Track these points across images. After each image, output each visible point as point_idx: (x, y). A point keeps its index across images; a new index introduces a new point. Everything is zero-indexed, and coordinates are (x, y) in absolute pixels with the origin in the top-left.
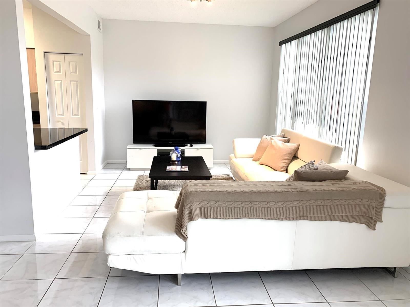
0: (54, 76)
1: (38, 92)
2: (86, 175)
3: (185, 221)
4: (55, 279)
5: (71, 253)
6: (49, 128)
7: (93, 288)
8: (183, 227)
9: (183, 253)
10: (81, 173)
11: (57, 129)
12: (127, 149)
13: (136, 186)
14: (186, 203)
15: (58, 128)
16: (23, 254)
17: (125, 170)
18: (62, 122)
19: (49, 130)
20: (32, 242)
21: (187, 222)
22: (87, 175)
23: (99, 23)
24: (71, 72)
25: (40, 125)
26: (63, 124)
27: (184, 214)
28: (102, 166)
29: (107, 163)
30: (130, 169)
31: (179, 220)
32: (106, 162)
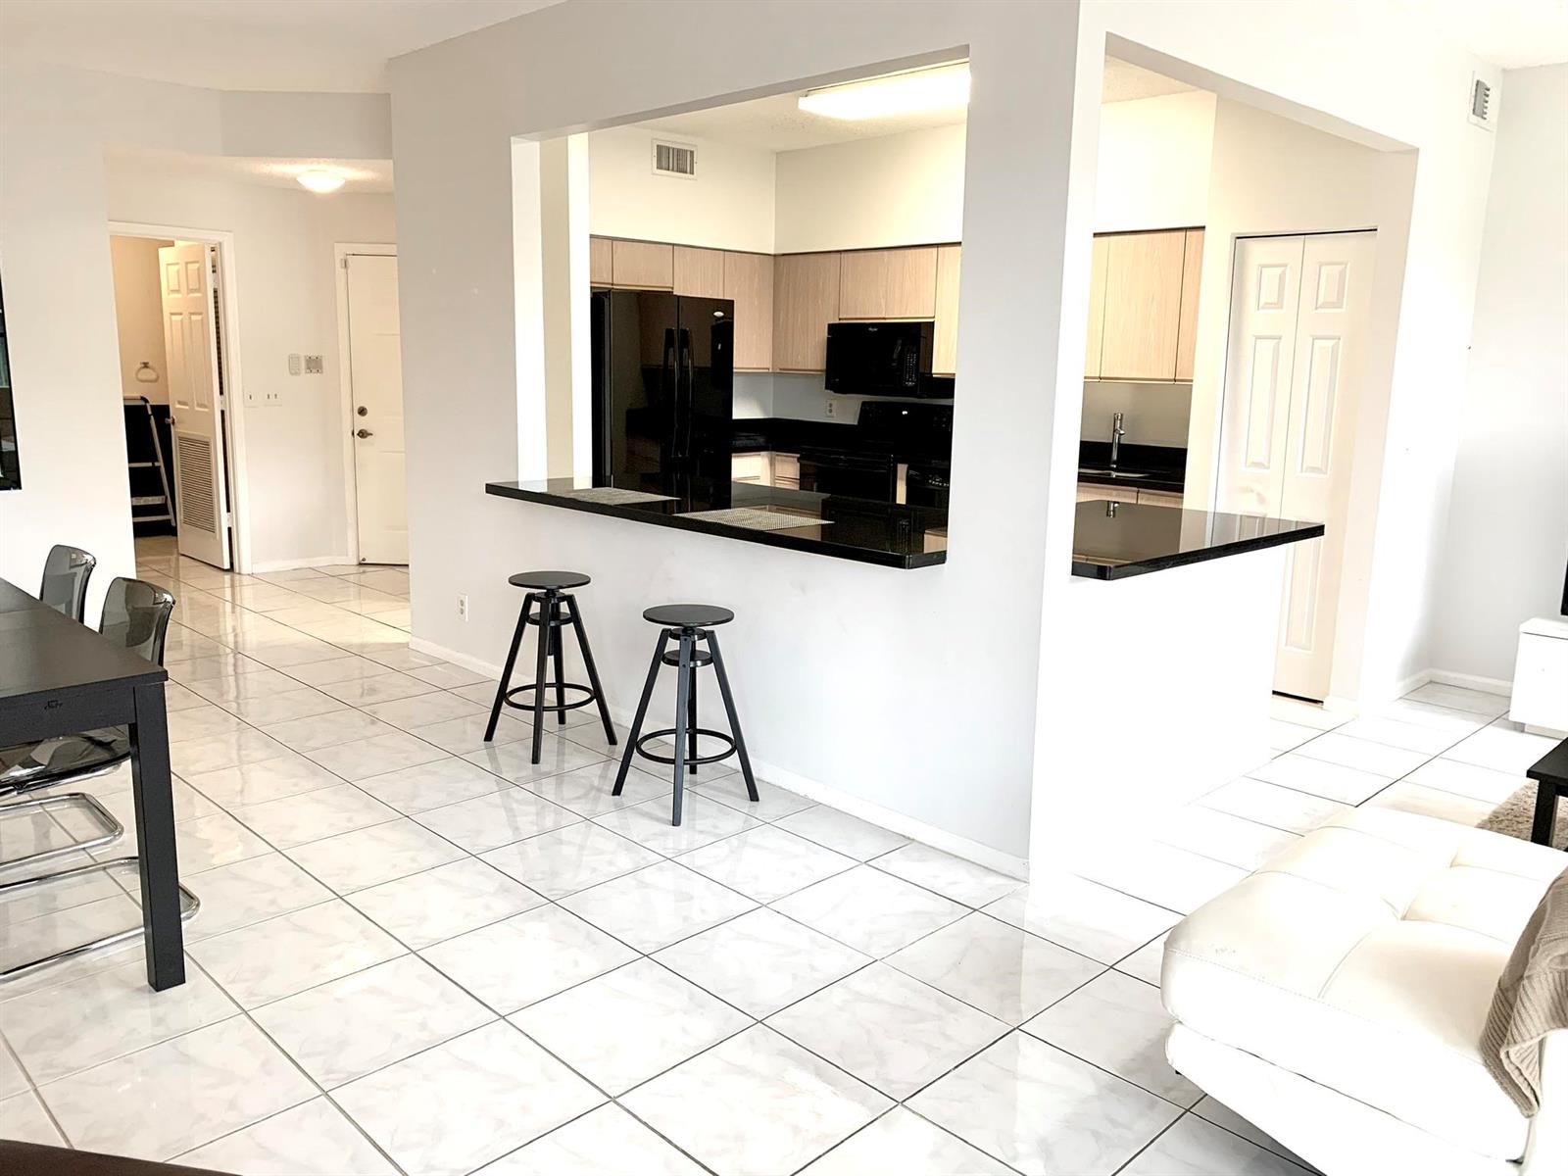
0: (1256, 321)
1: (1192, 381)
2: (1320, 710)
3: (1524, 1016)
4: (1018, 1027)
5: (1111, 967)
6: (1209, 510)
7: (1114, 1123)
8: (1511, 1038)
9: (1511, 1166)
10: (1274, 693)
11: (1239, 518)
12: (1522, 636)
13: (1509, 806)
14: (1548, 930)
15: (1241, 516)
16: (975, 910)
17: (1499, 726)
18: (1259, 494)
19: (1210, 518)
20: (1016, 882)
21: (1539, 1025)
22: (1322, 708)
23: (1481, 91)
24: (1320, 303)
25: (1182, 498)
26: (1262, 500)
27: (1529, 977)
28: (1401, 684)
29: (1431, 682)
30: (1523, 725)
31: (1508, 1001)
32: (1424, 675)
